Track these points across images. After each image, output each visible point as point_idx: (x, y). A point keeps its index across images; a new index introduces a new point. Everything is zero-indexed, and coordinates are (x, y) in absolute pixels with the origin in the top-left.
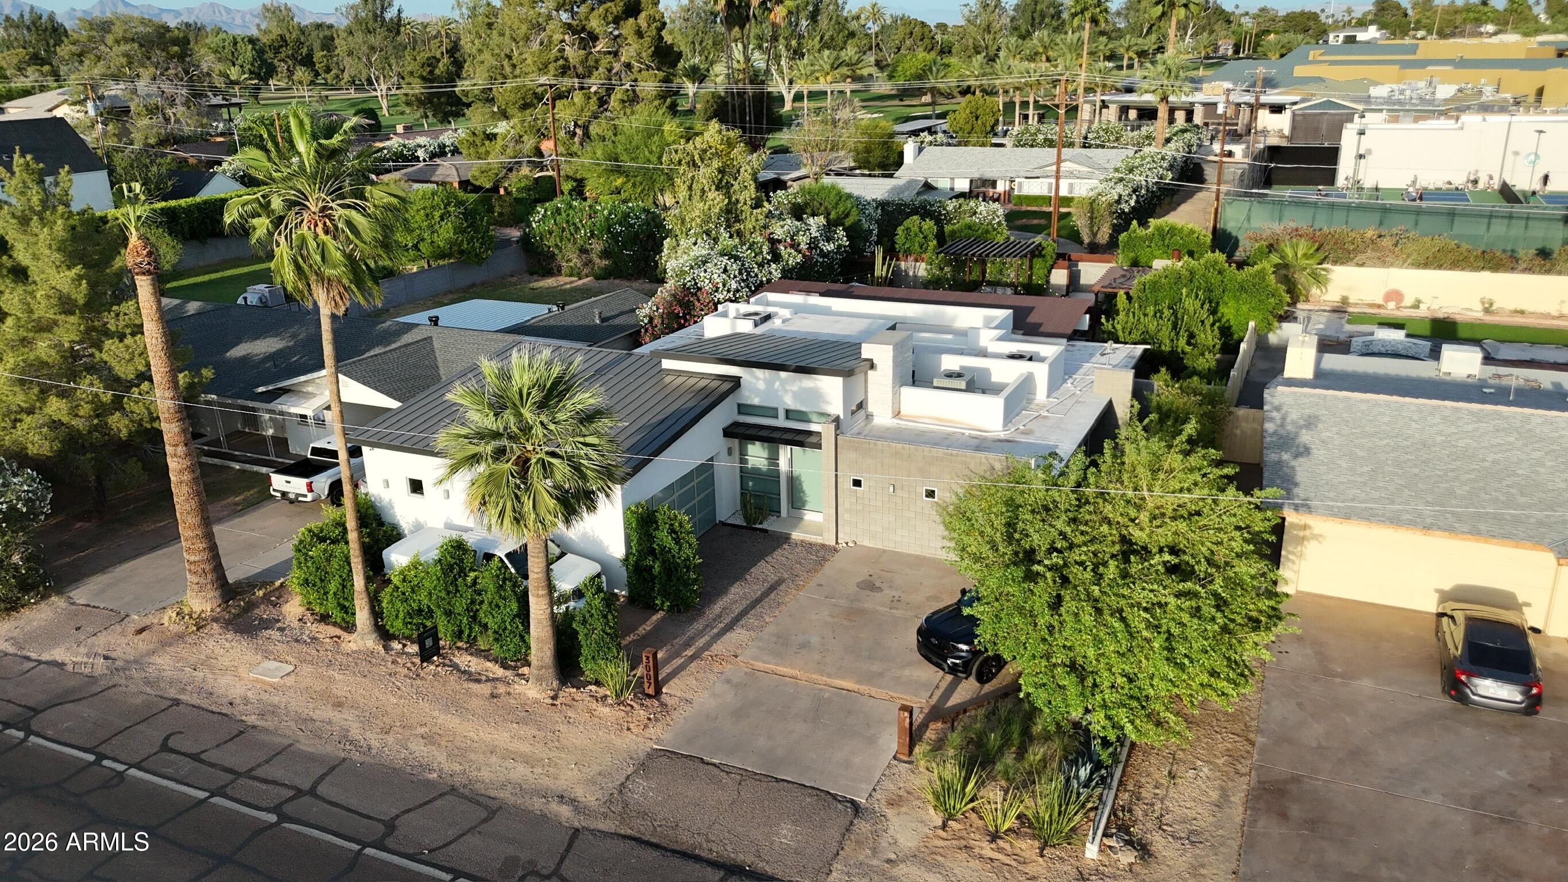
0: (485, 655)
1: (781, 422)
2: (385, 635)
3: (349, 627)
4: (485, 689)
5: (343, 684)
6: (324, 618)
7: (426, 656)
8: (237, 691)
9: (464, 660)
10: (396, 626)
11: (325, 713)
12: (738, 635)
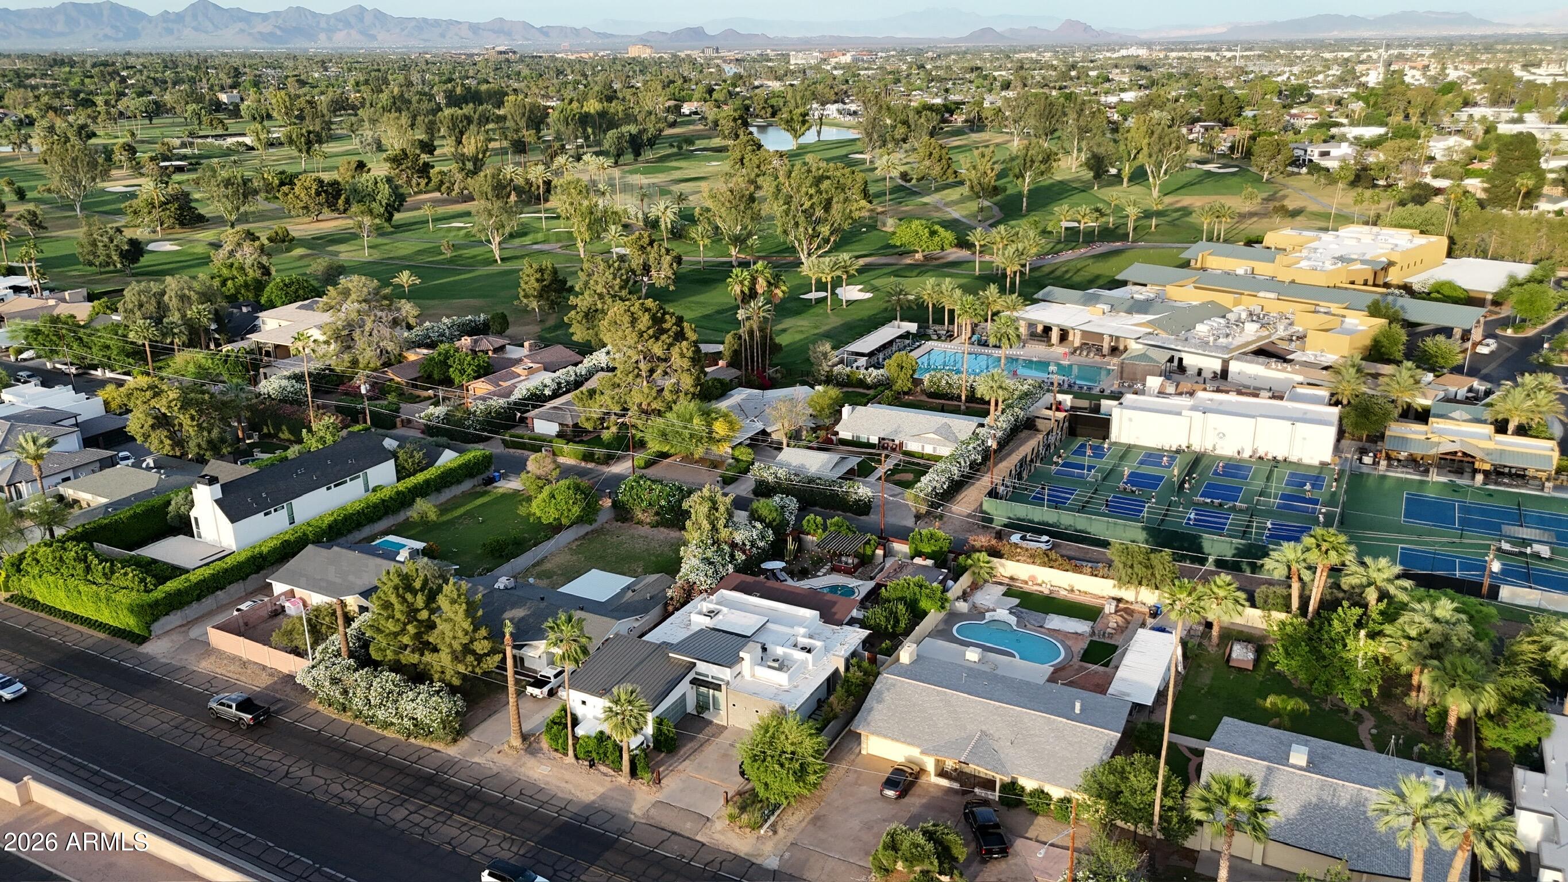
0: (607, 766)
1: (710, 679)
2: (577, 758)
3: (566, 754)
4: (609, 779)
5: (567, 775)
6: (556, 750)
7: (591, 766)
8: (536, 776)
9: (603, 768)
10: (581, 756)
11: (563, 785)
12: (687, 762)
